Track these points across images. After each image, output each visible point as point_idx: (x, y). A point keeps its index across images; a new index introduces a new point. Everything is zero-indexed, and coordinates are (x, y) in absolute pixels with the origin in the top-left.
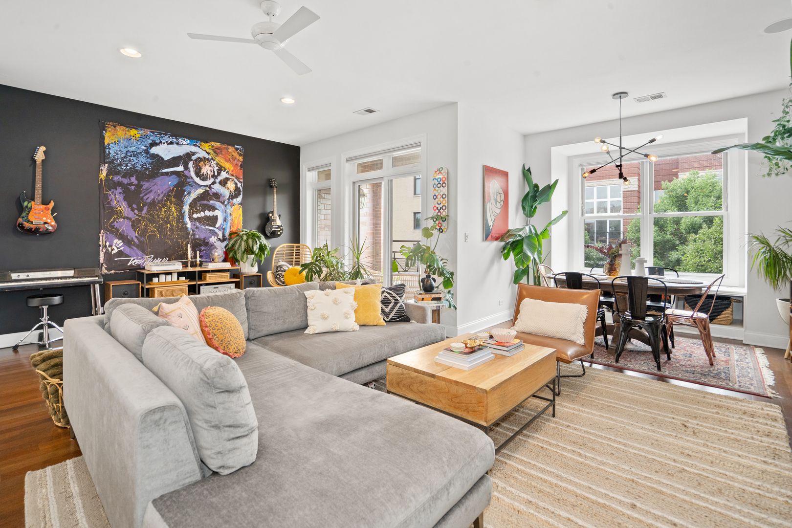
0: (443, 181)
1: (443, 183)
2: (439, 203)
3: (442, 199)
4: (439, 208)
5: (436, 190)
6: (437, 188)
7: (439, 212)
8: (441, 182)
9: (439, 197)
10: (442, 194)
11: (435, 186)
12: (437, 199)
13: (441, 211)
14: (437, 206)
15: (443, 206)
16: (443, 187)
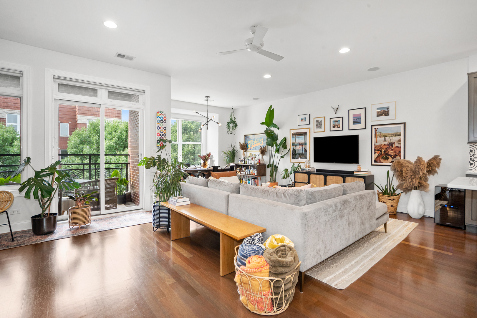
0: (164, 119)
1: (164, 121)
2: (162, 132)
3: (163, 130)
4: (162, 135)
5: (159, 124)
6: (160, 123)
7: (162, 137)
8: (163, 120)
9: (162, 128)
10: (163, 127)
11: (158, 121)
12: (160, 130)
13: (163, 137)
14: (160, 133)
15: (164, 134)
16: (164, 123)
